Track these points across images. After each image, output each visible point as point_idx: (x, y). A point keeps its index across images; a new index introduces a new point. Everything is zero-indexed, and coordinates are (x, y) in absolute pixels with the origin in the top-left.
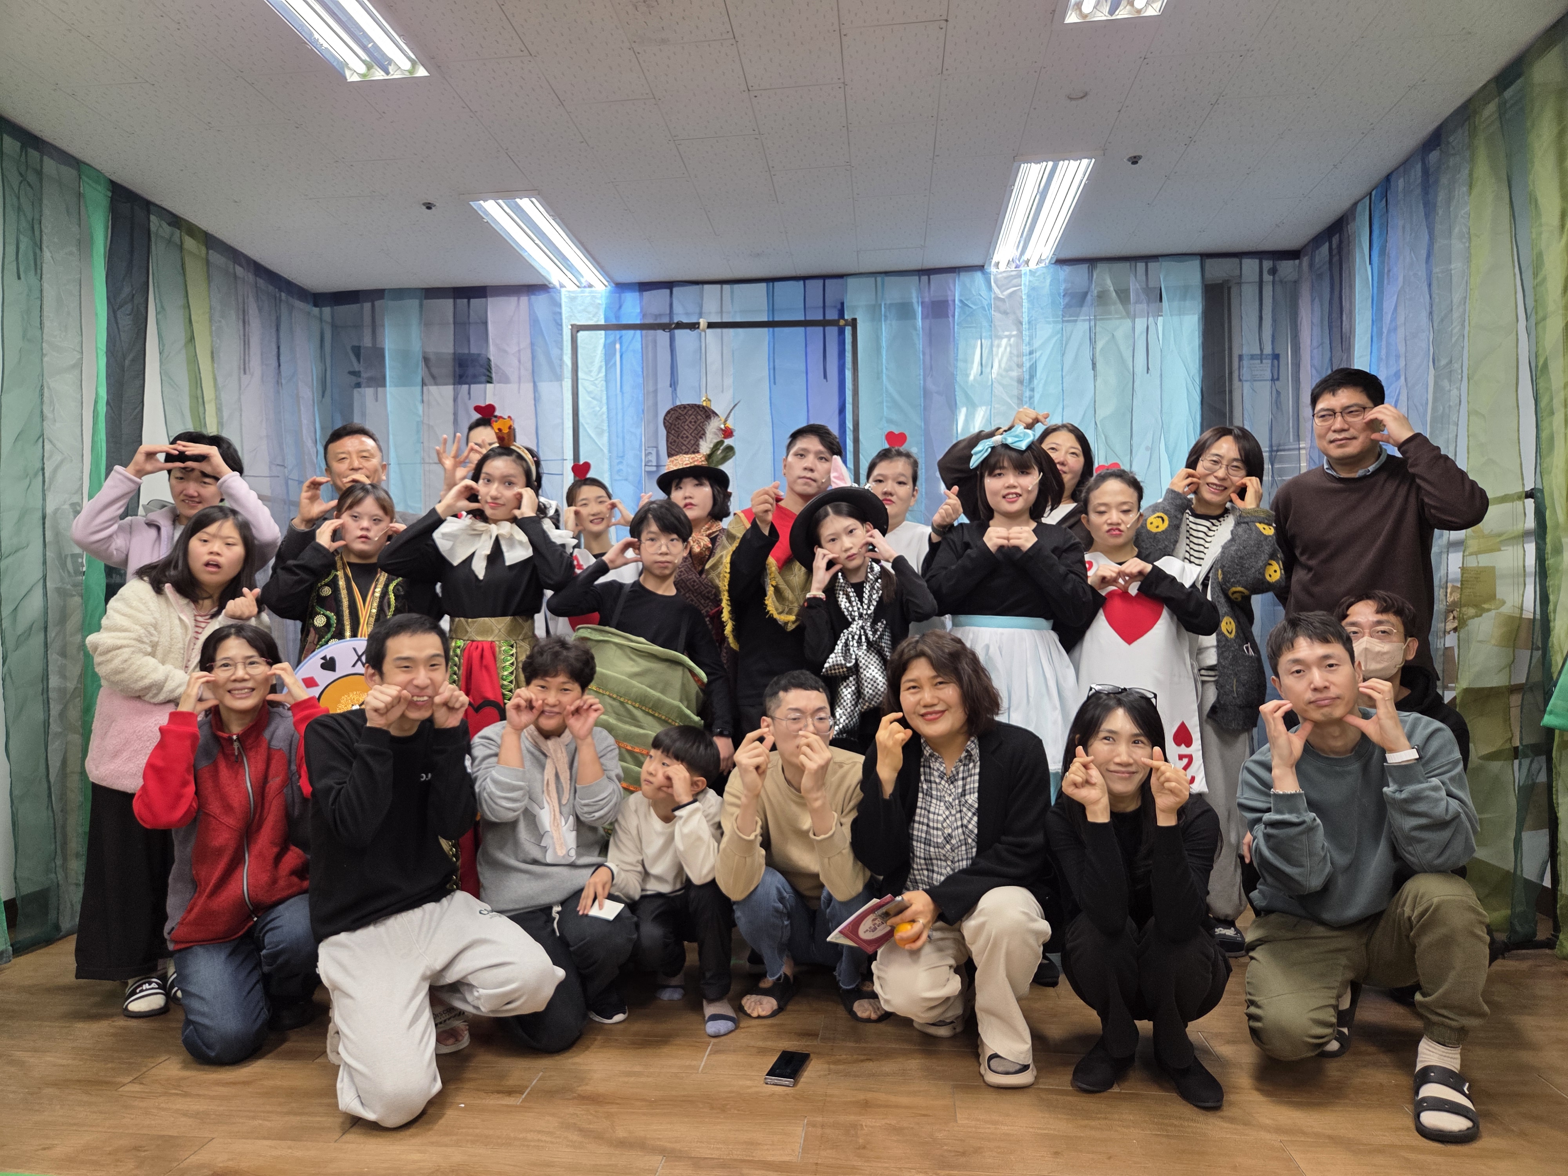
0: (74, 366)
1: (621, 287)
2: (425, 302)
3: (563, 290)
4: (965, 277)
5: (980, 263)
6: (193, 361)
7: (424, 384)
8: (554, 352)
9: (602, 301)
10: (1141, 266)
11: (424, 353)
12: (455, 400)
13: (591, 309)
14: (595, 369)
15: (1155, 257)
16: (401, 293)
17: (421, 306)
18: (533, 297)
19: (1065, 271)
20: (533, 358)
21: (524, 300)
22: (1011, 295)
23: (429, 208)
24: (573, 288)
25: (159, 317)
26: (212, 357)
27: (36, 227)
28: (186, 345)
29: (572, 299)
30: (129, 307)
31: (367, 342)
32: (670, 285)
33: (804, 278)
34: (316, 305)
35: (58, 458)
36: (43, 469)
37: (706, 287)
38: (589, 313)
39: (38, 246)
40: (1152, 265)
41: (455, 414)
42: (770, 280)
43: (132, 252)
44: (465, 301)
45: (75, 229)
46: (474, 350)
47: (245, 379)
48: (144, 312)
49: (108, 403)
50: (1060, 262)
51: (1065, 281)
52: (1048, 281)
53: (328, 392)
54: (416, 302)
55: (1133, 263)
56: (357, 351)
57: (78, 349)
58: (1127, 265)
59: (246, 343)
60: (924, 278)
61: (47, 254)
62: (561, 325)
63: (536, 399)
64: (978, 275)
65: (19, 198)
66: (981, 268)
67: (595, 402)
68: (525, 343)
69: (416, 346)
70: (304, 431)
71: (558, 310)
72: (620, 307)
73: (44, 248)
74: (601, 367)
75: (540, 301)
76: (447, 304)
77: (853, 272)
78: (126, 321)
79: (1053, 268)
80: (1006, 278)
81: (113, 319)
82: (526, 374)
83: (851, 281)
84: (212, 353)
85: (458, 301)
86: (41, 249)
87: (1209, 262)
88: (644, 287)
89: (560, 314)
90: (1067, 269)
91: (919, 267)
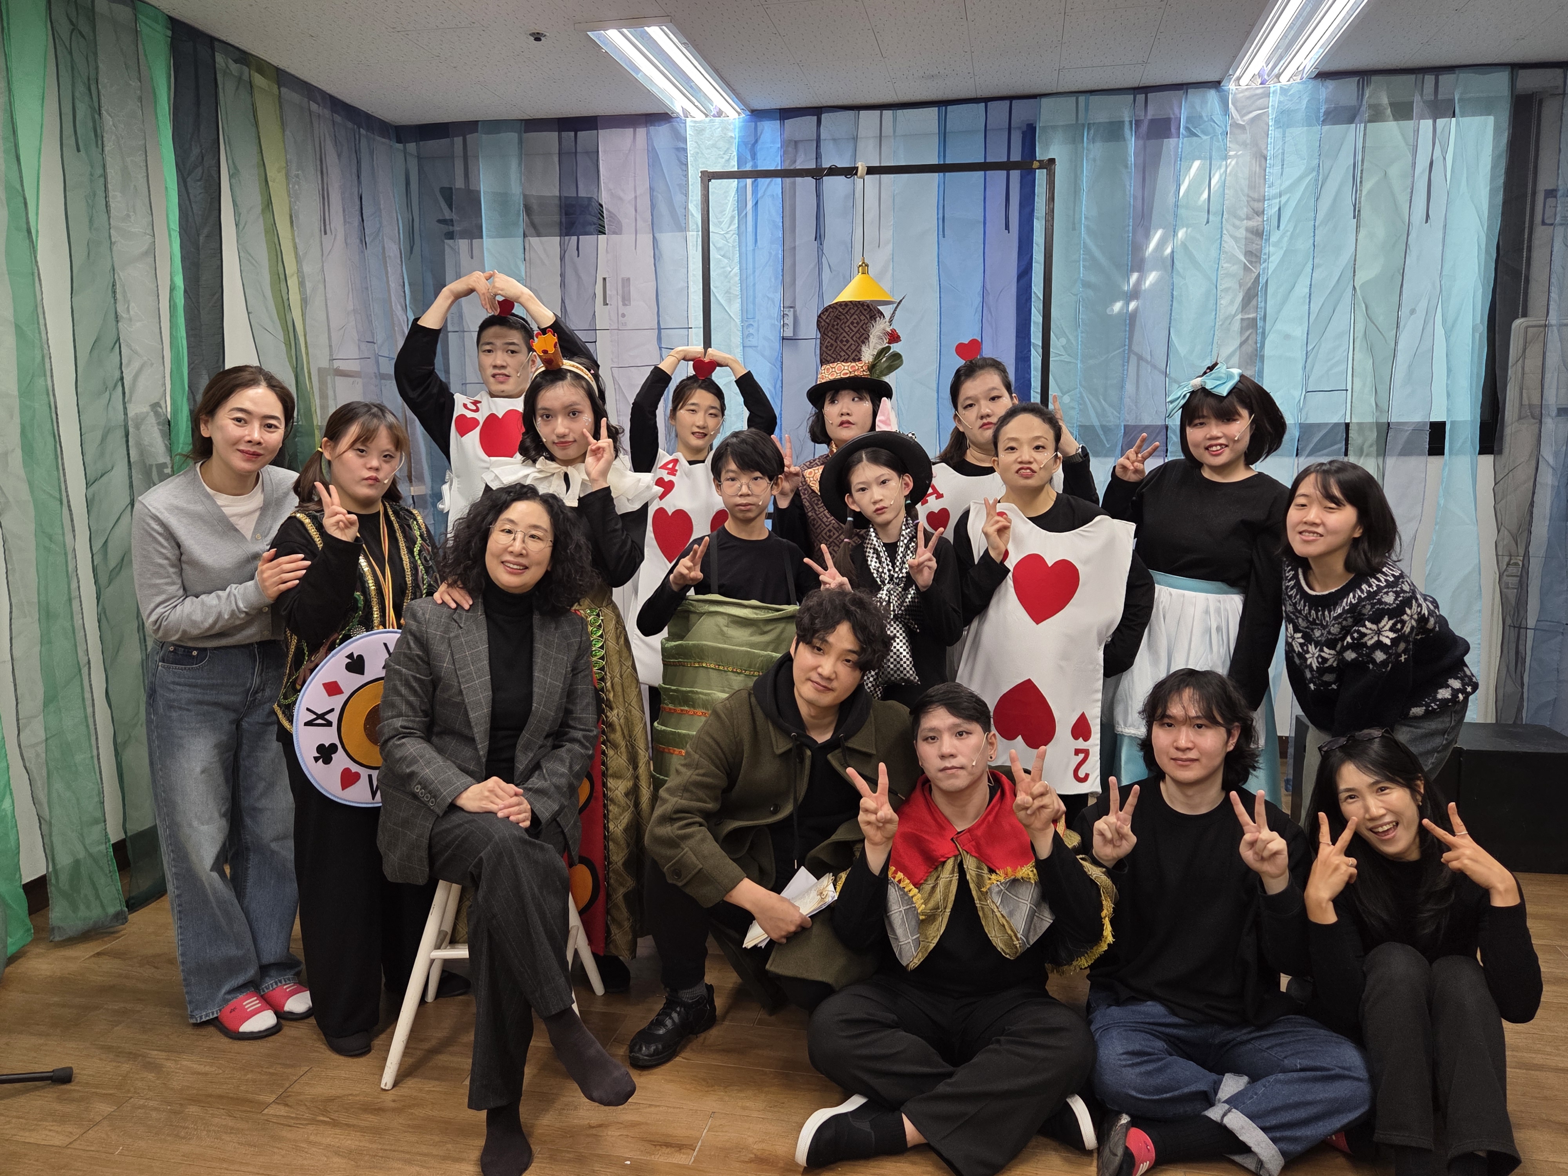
0: (146, 253)
1: (757, 115)
2: (526, 136)
3: (688, 120)
4: (1194, 96)
5: (1214, 77)
6: (272, 230)
7: (525, 236)
8: (678, 198)
9: (735, 133)
10: (1430, 79)
11: (525, 197)
12: (562, 259)
13: (721, 144)
14: (726, 219)
15: (1450, 69)
16: (497, 126)
17: (521, 141)
18: (652, 128)
19: (1327, 89)
20: (653, 206)
21: (641, 132)
22: (1253, 120)
23: (538, 39)
24: (700, 116)
25: (233, 181)
26: (292, 222)
27: (93, 88)
28: (263, 211)
29: (700, 131)
30: (199, 170)
31: (459, 183)
32: (817, 111)
33: (986, 100)
34: (399, 141)
35: (136, 365)
36: (122, 379)
37: (863, 113)
38: (719, 149)
39: (97, 111)
40: (1444, 79)
41: (562, 275)
42: (942, 104)
43: (198, 103)
44: (572, 134)
45: (135, 83)
46: (582, 193)
47: (327, 240)
48: (216, 176)
49: (185, 291)
50: (1323, 75)
51: (1327, 101)
52: (1305, 102)
53: (417, 248)
54: (513, 136)
55: (1420, 76)
56: (448, 194)
57: (149, 231)
58: (1412, 78)
59: (325, 197)
60: (1141, 98)
61: (108, 120)
62: (687, 165)
63: (657, 257)
64: (1212, 95)
65: (71, 53)
66: (1216, 84)
67: (726, 261)
68: (643, 187)
69: (516, 190)
70: (393, 298)
71: (682, 145)
72: (756, 141)
73: (104, 112)
74: (733, 217)
75: (661, 132)
76: (551, 137)
77: (1047, 92)
78: (196, 190)
79: (1311, 84)
80: (1248, 98)
81: (183, 189)
82: (644, 225)
83: (1044, 101)
84: (291, 217)
85: (564, 134)
86: (100, 114)
87: (1522, 73)
88: (785, 114)
89: (685, 150)
90: (1331, 84)
91: (1136, 85)
